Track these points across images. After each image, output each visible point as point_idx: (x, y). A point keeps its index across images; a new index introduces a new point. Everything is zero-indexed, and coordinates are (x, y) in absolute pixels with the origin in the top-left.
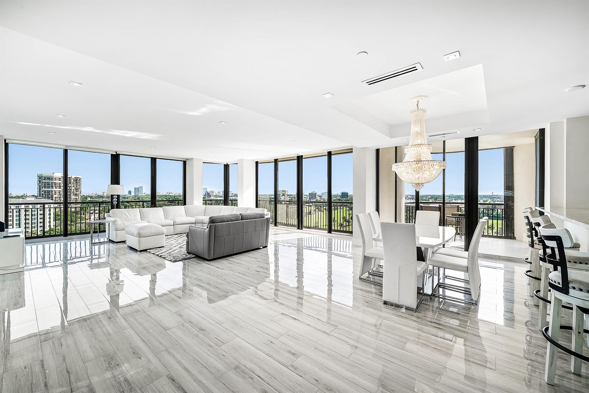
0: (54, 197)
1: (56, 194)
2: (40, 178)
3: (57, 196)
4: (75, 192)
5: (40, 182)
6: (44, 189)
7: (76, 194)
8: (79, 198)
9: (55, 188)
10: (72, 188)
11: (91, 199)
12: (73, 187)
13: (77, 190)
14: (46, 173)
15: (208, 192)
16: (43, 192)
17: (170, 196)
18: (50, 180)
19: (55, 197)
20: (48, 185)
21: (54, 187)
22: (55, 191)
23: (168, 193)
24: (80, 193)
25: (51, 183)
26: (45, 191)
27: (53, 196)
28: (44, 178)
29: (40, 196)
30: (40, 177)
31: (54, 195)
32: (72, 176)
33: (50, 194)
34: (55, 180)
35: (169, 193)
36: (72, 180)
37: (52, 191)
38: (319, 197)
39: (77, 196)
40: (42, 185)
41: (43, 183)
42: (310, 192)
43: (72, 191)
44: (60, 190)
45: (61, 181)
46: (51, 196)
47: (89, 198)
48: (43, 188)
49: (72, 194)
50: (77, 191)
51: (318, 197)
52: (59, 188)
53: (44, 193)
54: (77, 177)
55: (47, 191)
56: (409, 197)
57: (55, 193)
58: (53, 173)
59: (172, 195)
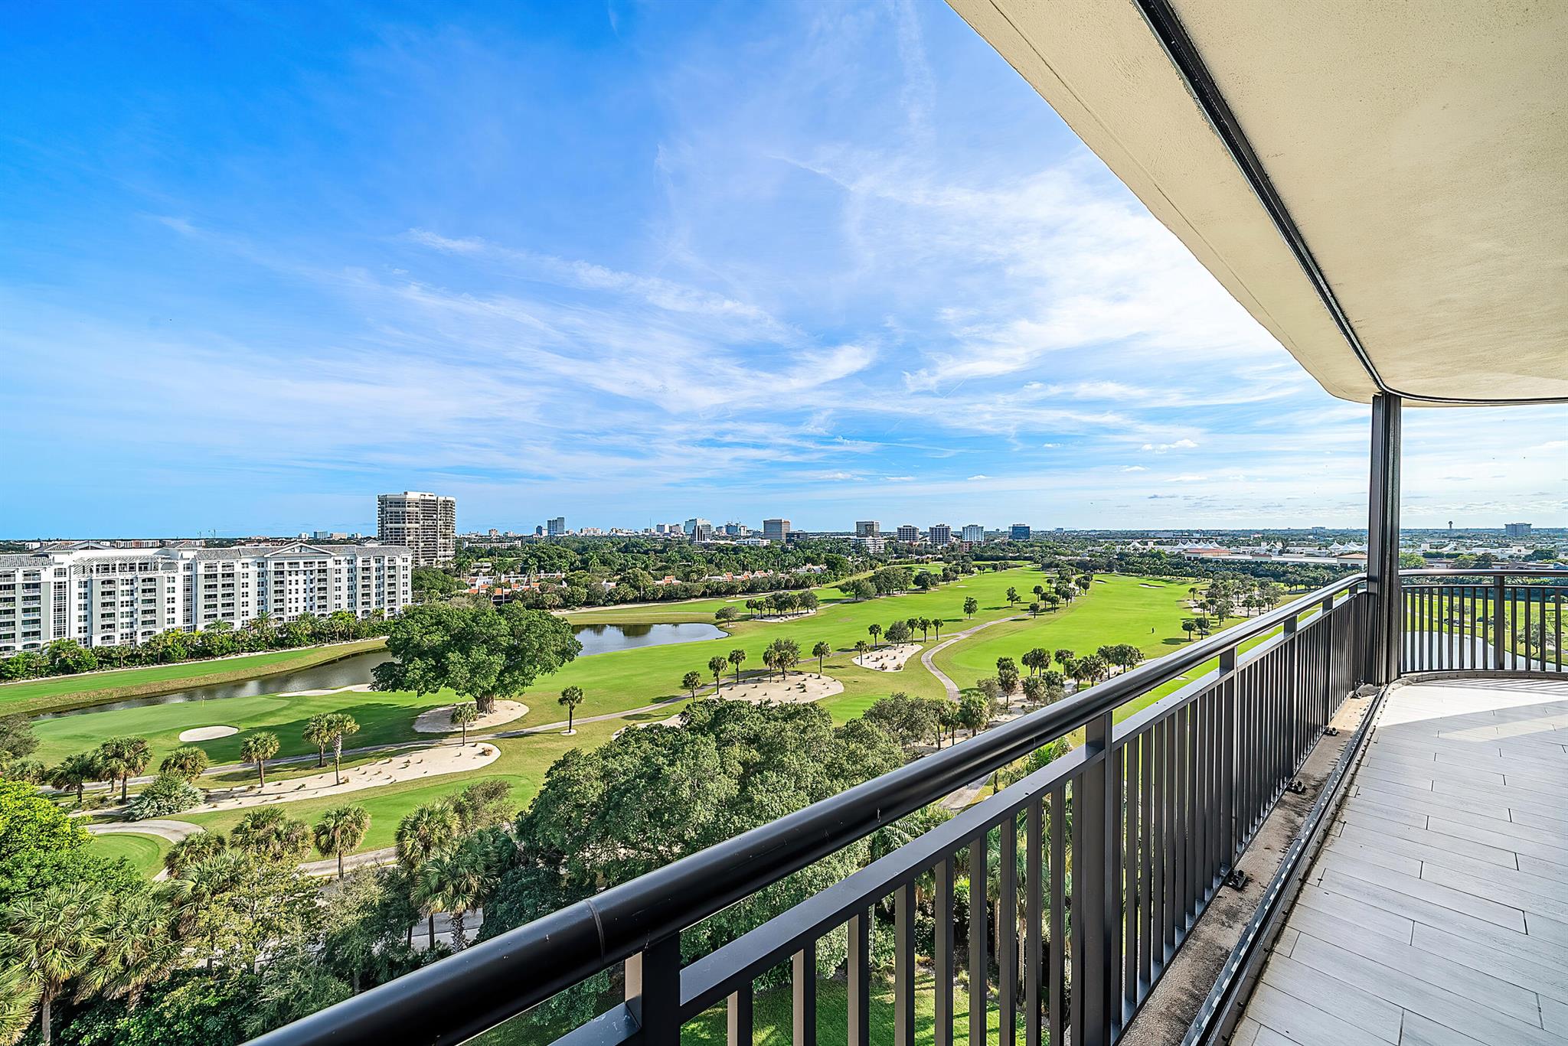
0: (407, 541)
1: (409, 536)
2: (382, 504)
3: (411, 538)
4: (444, 531)
5: (382, 511)
6: (389, 525)
7: (446, 535)
8: (451, 543)
9: (409, 523)
10: (439, 522)
11: (471, 545)
12: (440, 520)
13: (447, 527)
14: (394, 493)
15: (699, 529)
16: (388, 531)
17: (619, 537)
18: (399, 507)
19: (409, 542)
20: (399, 518)
21: (407, 521)
22: (408, 529)
23: (614, 530)
24: (453, 532)
25: (402, 513)
26: (391, 529)
27: (405, 539)
28: (390, 503)
29: (383, 539)
30: (383, 501)
31: (407, 538)
32: (439, 498)
33: (399, 536)
34: (408, 506)
35: (616, 532)
36: (439, 507)
37: (403, 529)
38: (955, 539)
39: (446, 538)
40: (386, 516)
41: (387, 513)
42: (932, 526)
43: (439, 527)
44: (417, 525)
45: (418, 509)
46: (402, 539)
47: (467, 543)
48: (387, 523)
49: (439, 534)
50: (446, 529)
51: (952, 537)
52: (417, 523)
53: (390, 532)
54: (448, 499)
55: (395, 529)
56: (1198, 536)
57: (409, 532)
58: (406, 493)
59: (622, 534)
